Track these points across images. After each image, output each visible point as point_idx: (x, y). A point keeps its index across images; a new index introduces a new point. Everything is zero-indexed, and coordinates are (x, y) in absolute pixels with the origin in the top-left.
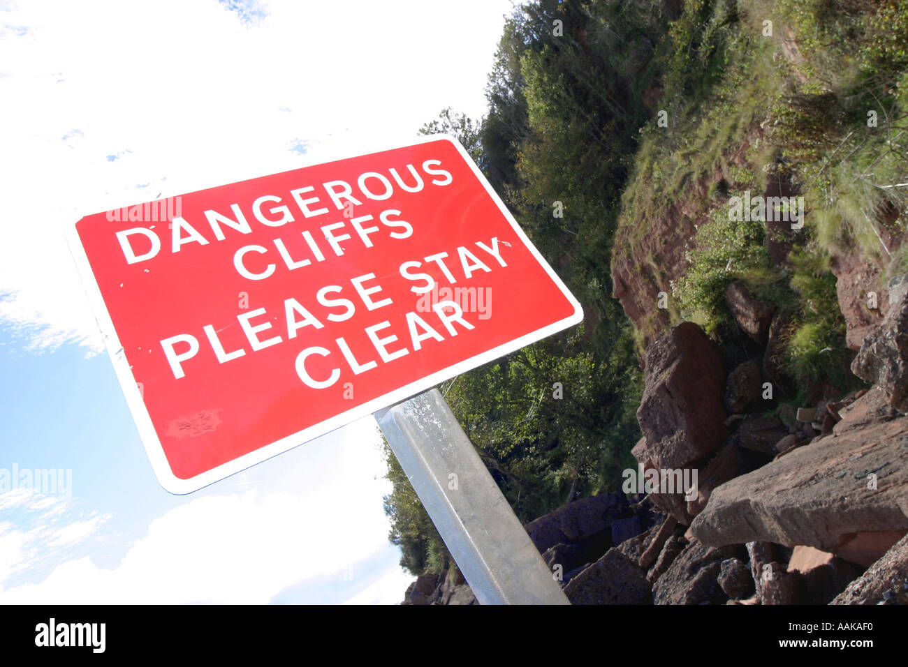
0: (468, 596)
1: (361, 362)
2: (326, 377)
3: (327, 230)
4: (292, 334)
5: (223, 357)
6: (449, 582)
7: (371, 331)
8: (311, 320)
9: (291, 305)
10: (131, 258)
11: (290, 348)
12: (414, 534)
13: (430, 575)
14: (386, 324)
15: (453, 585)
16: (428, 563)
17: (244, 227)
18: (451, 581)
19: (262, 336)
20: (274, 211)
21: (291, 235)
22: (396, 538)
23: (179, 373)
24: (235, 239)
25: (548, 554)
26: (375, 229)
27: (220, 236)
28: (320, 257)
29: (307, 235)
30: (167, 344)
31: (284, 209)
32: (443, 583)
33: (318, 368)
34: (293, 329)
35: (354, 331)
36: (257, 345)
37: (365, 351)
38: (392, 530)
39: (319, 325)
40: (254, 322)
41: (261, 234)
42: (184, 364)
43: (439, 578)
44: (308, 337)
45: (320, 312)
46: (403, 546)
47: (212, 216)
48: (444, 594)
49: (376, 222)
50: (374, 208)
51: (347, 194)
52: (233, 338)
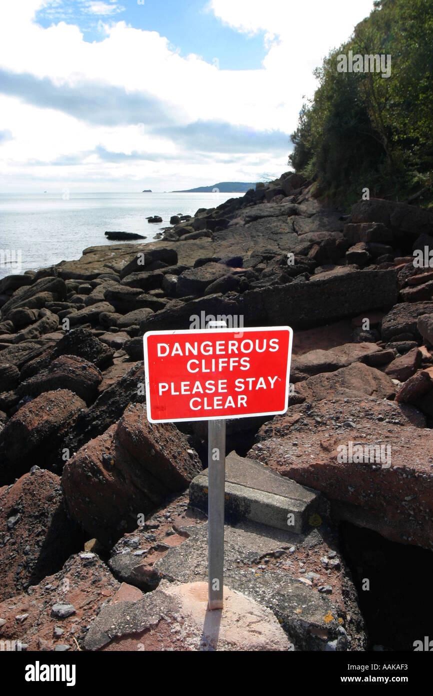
0: (313, 209)
1: (208, 406)
2: (196, 407)
3: (221, 360)
4: (194, 392)
5: (173, 393)
6: (309, 191)
7: (215, 398)
8: (201, 390)
9: (198, 383)
10: (159, 355)
11: (192, 396)
12: (307, 145)
13: (302, 176)
14: (221, 398)
15: (309, 195)
16: (305, 168)
17: (195, 352)
18: (311, 191)
19: (185, 390)
20: (207, 348)
21: (208, 359)
22: (296, 139)
23: (161, 394)
24: (191, 356)
25: (372, 225)
26: (237, 364)
27: (187, 354)
28: (213, 370)
29: (213, 361)
30: (160, 385)
31: (211, 349)
32: (306, 188)
33: (196, 404)
34: (195, 390)
35: (210, 397)
36: (183, 393)
37: (211, 404)
38: (296, 131)
39: (202, 392)
40: (185, 385)
41: (200, 357)
42: (163, 392)
43: (306, 182)
44: (197, 394)
45: (204, 388)
46: (297, 146)
47: (188, 345)
48: (302, 195)
49: (239, 362)
50: (241, 355)
51: (235, 348)
52: (178, 389)
